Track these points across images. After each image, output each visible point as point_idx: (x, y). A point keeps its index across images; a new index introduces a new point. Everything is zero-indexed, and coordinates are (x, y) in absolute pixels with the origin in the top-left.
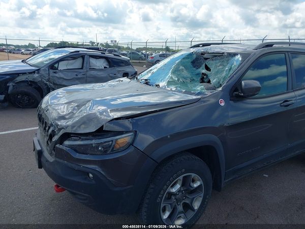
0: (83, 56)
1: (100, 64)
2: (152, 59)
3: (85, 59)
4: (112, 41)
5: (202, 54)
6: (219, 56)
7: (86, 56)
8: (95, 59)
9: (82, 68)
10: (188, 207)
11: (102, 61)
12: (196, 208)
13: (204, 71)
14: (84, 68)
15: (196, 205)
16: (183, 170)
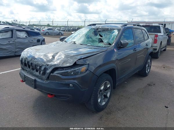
0: (12, 30)
1: (23, 35)
2: (43, 31)
3: (14, 32)
4: (14, 20)
5: (97, 29)
6: (106, 30)
7: (14, 30)
8: (19, 32)
9: (12, 37)
10: (105, 96)
11: (24, 33)
12: (108, 96)
13: (100, 37)
14: (13, 37)
15: (108, 95)
16: (105, 80)
